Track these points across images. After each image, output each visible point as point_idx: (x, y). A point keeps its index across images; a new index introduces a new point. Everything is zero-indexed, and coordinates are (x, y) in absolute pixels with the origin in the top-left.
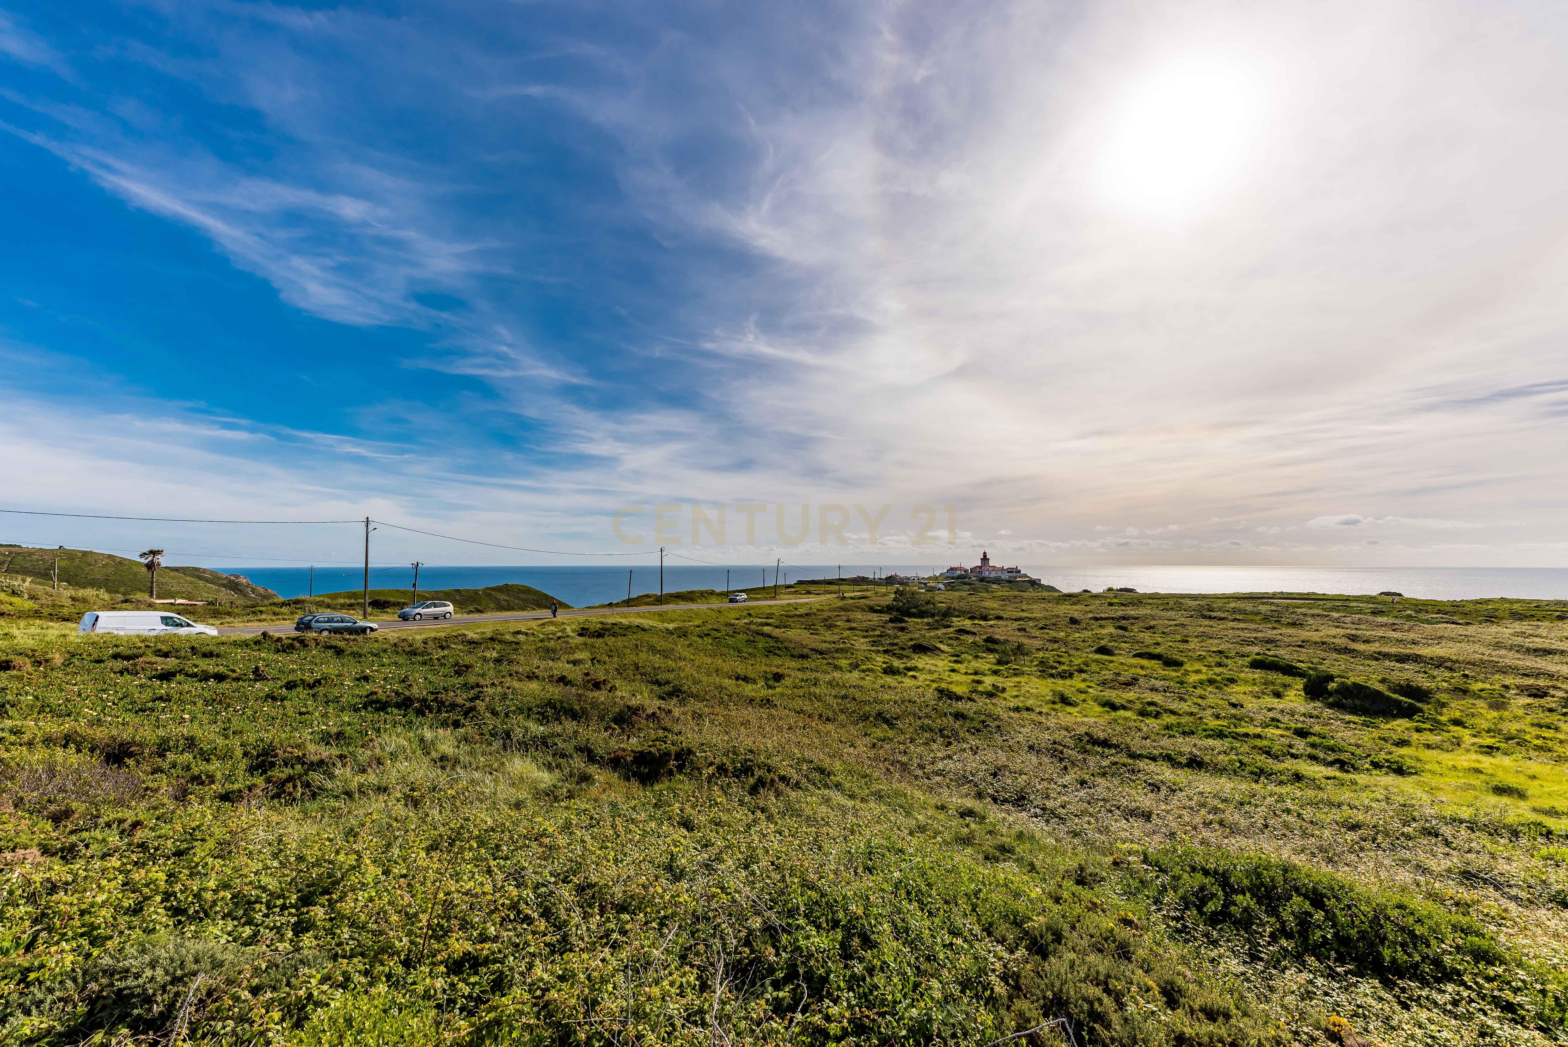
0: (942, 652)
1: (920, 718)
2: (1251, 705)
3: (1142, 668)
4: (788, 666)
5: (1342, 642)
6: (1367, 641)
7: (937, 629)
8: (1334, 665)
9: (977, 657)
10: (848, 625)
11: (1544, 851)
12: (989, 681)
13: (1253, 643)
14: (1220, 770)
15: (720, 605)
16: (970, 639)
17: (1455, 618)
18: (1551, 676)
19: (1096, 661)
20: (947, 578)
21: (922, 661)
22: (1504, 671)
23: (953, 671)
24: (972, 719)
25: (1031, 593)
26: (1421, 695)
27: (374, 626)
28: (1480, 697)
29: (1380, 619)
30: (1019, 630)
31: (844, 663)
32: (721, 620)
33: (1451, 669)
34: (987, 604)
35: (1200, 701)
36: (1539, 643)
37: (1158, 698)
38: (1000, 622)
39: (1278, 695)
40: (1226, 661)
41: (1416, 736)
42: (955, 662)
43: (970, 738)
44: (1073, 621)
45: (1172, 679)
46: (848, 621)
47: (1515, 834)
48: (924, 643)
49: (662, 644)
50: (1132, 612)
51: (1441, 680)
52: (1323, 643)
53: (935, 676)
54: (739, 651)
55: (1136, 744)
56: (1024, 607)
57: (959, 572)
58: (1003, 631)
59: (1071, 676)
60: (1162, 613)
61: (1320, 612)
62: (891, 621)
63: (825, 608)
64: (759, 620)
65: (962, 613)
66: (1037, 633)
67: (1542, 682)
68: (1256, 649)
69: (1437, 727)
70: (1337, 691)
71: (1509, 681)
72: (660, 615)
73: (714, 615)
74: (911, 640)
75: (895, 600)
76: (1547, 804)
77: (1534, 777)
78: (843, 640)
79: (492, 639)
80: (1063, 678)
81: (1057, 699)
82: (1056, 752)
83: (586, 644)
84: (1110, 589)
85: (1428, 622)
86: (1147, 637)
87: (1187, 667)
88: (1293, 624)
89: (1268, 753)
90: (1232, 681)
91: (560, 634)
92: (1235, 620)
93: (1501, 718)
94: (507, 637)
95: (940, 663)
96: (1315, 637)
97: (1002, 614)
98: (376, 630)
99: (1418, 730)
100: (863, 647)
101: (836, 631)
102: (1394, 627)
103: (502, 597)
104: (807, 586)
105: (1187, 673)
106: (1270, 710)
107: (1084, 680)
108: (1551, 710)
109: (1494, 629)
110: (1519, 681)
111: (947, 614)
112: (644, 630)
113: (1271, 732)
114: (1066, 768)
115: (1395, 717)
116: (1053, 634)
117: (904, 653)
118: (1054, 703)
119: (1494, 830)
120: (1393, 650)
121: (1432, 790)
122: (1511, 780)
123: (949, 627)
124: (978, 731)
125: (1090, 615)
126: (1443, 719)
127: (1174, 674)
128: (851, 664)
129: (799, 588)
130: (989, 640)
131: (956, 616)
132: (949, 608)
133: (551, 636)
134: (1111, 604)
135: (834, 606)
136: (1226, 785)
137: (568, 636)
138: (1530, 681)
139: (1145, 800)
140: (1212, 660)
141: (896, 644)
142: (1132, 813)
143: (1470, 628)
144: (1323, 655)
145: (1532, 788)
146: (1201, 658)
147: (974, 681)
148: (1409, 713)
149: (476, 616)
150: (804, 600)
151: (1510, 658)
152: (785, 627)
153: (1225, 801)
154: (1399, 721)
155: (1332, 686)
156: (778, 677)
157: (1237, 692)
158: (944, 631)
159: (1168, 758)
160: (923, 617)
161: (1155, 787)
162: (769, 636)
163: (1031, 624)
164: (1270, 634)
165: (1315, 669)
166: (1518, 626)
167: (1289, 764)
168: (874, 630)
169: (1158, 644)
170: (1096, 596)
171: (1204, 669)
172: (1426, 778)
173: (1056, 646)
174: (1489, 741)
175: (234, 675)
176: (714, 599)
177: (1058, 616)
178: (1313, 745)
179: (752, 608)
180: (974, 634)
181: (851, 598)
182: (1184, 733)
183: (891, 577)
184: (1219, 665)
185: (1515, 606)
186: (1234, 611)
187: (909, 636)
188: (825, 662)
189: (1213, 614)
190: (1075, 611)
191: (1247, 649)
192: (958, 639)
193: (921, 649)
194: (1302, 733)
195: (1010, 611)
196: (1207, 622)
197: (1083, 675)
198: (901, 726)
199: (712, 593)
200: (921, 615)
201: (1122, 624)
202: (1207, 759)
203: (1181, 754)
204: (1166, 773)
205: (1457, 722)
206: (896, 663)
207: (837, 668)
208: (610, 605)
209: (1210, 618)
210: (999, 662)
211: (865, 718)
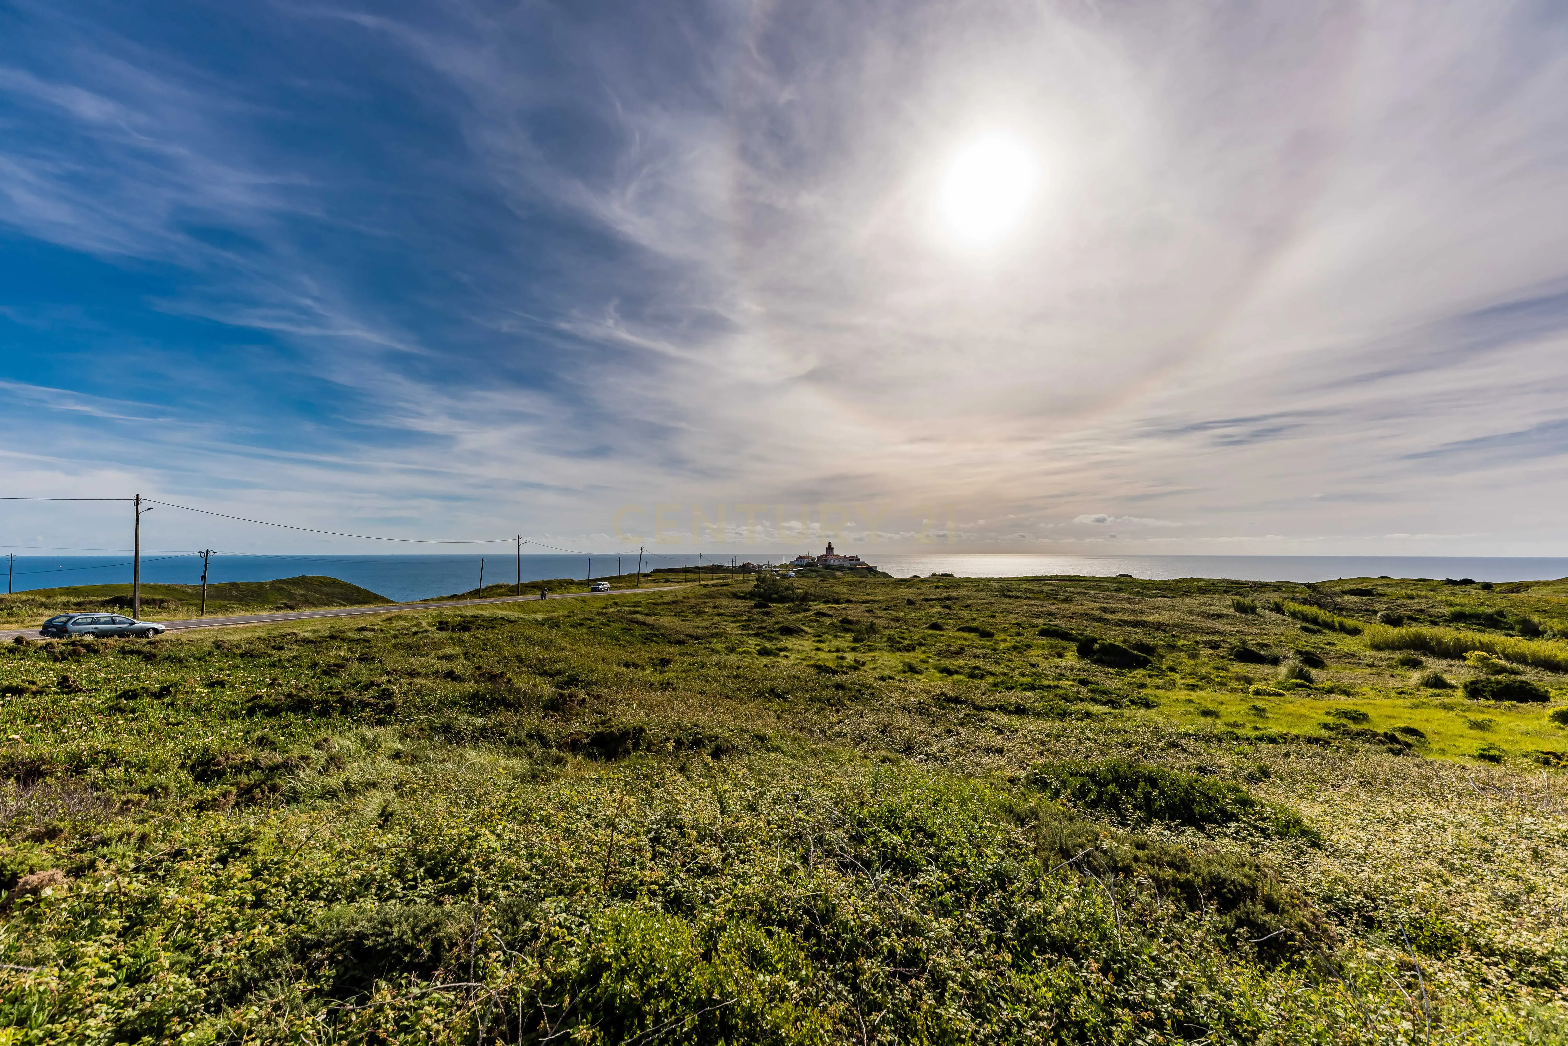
0: (806, 633)
1: (807, 691)
2: (1044, 665)
3: (965, 639)
4: (671, 651)
5: (1097, 613)
6: (1113, 612)
7: (797, 612)
8: (1093, 631)
9: (836, 637)
10: (715, 611)
11: (1237, 750)
12: (850, 657)
13: (1039, 617)
14: (1037, 715)
15: (583, 595)
16: (828, 621)
17: (1166, 593)
18: (1221, 633)
19: (930, 635)
20: (796, 566)
21: (790, 642)
22: (1195, 631)
23: (818, 649)
24: (850, 689)
25: (870, 579)
26: (1149, 650)
27: (160, 626)
28: (1182, 651)
29: (1121, 595)
30: (868, 611)
31: (720, 647)
32: (587, 609)
33: (1165, 631)
34: (837, 589)
35: (1009, 664)
36: (1214, 610)
37: (980, 663)
38: (850, 605)
39: (1060, 656)
40: (1023, 631)
41: (1149, 680)
42: (819, 641)
43: (852, 705)
44: (910, 602)
45: (987, 648)
46: (715, 607)
47: (1220, 740)
48: (790, 626)
49: (537, 635)
50: (954, 593)
51: (1158, 640)
52: (1086, 614)
53: (803, 655)
54: (617, 640)
55: (977, 698)
56: (869, 591)
57: (807, 561)
58: (855, 613)
59: (914, 649)
60: (976, 594)
61: (1082, 590)
62: (756, 606)
63: (690, 595)
64: (628, 609)
65: (817, 598)
66: (882, 614)
67: (1216, 638)
68: (1042, 621)
69: (1161, 673)
70: (1099, 650)
71: (1198, 638)
72: (521, 606)
73: (579, 605)
74: (777, 623)
75: (756, 586)
76: (1231, 720)
77: (1222, 703)
78: (715, 625)
79: (332, 637)
80: (908, 651)
81: (906, 669)
82: (922, 709)
83: (452, 639)
84: (934, 575)
85: (1150, 596)
86: (965, 613)
87: (996, 637)
88: (1066, 600)
89: (1065, 699)
90: (1029, 646)
91: (415, 629)
92: (1027, 598)
93: (1196, 665)
94: (350, 634)
95: (806, 643)
96: (1081, 609)
97: (851, 597)
98: (163, 631)
99: (1150, 676)
100: (735, 632)
101: (705, 617)
102: (1129, 601)
103: (298, 591)
104: (664, 574)
105: (997, 642)
106: (1057, 667)
107: (924, 652)
108: (1223, 657)
109: (1189, 600)
110: (1204, 638)
111: (805, 598)
112: (510, 622)
113: (1064, 683)
114: (933, 722)
115: (1135, 668)
116: (895, 614)
117: (773, 635)
118: (904, 672)
119: (1208, 739)
120: (1130, 618)
121: (1167, 717)
122: (1211, 706)
123: (808, 610)
124: (857, 698)
125: (922, 597)
126: (1164, 667)
127: (989, 643)
128: (727, 648)
129: (658, 576)
130: (845, 621)
131: (813, 601)
132: (806, 593)
133: (405, 632)
134: (937, 587)
135: (697, 593)
136: (1046, 725)
137: (426, 631)
138: (1210, 638)
139: (997, 741)
140: (1014, 631)
141: (765, 628)
142: (988, 751)
143: (1175, 600)
144: (1086, 623)
145: (1222, 709)
146: (1005, 630)
147: (838, 657)
148: (1142, 664)
149: (288, 612)
150: (667, 588)
151: (1198, 622)
152: (655, 615)
153: (1048, 736)
154: (1138, 671)
155: (1096, 646)
156: (665, 662)
157: (1034, 655)
158: (804, 614)
159: (1002, 708)
160: (783, 602)
161: (999, 730)
162: (644, 623)
163: (876, 606)
164: (1051, 608)
165: (1082, 635)
166: (1204, 598)
167: (1080, 706)
168: (741, 615)
169: (974, 619)
170: (924, 581)
171: (1009, 638)
172: (1162, 708)
173: (898, 624)
174: (1191, 681)
175: (34, 688)
176: (574, 588)
177: (897, 599)
178: (1093, 691)
179: (618, 597)
180: (830, 616)
181: (713, 585)
182: (1007, 688)
183: (744, 565)
184: (1018, 634)
185: (1200, 584)
186: (1026, 591)
187: (774, 620)
188: (702, 646)
189: (1012, 594)
190: (910, 593)
191: (1036, 621)
192: (817, 621)
193: (788, 631)
194: (1084, 683)
195: (857, 596)
196: (1007, 600)
197: (923, 648)
198: (793, 698)
199: (571, 582)
200: (782, 600)
201: (947, 602)
202: (1028, 706)
203: (1009, 703)
204: (1005, 720)
205: (1172, 669)
206: (768, 645)
207: (715, 651)
208: (454, 597)
209: (1009, 597)
210: (855, 640)
211: (760, 694)
